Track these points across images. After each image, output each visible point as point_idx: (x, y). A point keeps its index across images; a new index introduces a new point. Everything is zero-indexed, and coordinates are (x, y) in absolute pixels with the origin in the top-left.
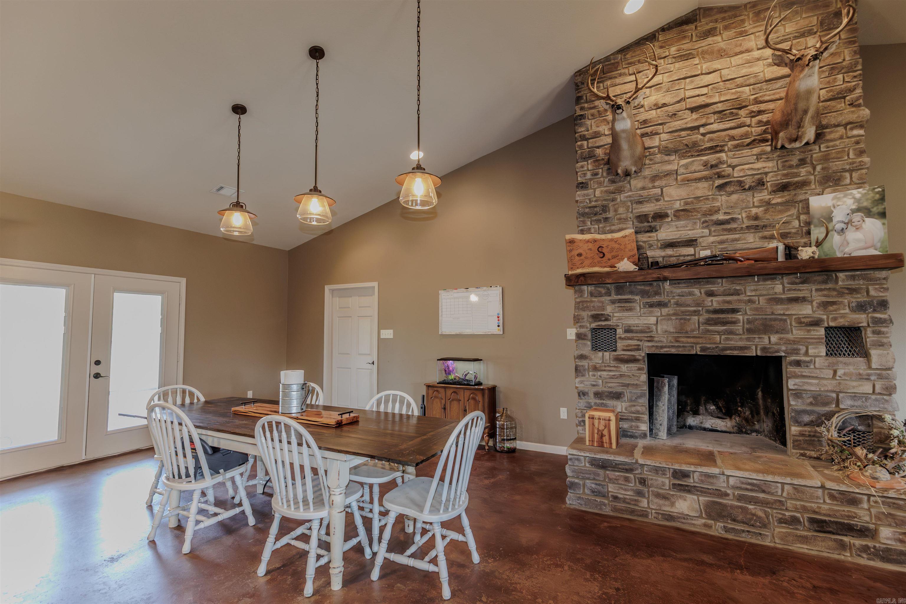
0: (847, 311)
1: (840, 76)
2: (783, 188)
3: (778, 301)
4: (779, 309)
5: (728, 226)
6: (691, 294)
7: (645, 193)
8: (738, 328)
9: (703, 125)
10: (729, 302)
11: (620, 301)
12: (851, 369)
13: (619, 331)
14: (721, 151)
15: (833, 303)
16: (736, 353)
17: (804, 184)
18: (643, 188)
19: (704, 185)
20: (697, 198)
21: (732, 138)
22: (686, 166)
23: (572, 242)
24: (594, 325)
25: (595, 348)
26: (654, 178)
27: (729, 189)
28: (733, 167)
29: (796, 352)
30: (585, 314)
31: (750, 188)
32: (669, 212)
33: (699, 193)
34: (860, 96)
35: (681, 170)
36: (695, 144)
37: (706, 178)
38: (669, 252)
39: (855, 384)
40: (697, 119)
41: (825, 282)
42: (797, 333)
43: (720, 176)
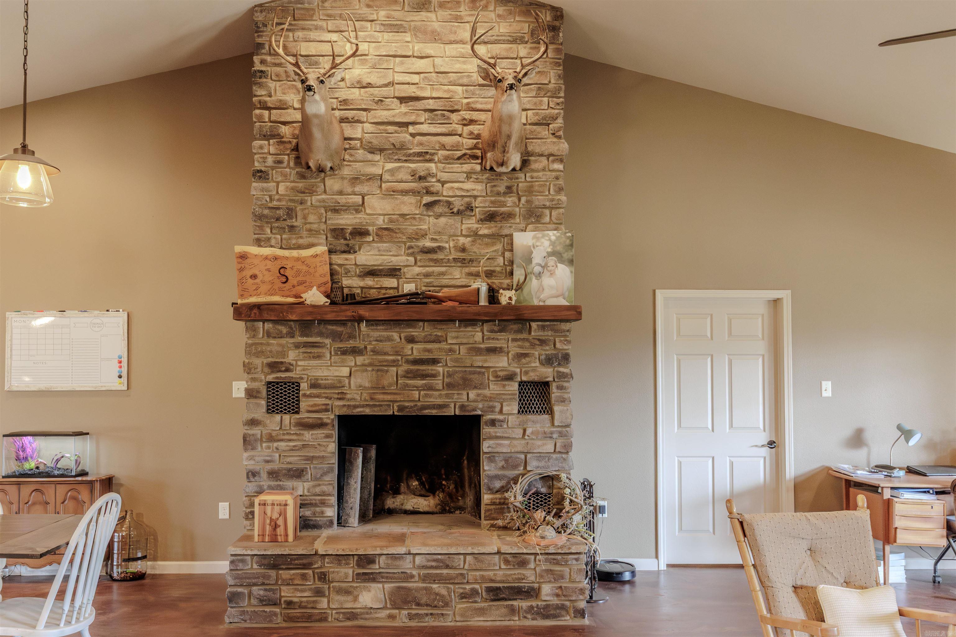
0: (537, 364)
1: (545, 100)
2: (491, 217)
3: (478, 351)
4: (479, 361)
5: (434, 256)
6: (389, 339)
7: (342, 199)
8: (438, 383)
9: (414, 123)
10: (429, 351)
11: (306, 345)
12: (538, 427)
13: (304, 386)
14: (430, 161)
15: (525, 355)
16: (434, 412)
17: (510, 216)
18: (341, 193)
19: (411, 200)
20: (403, 215)
21: (443, 147)
22: (392, 172)
23: (243, 257)
24: (270, 378)
25: (270, 410)
26: (355, 180)
27: (438, 209)
28: (443, 183)
29: (491, 409)
30: (258, 362)
31: (459, 213)
32: (370, 228)
33: (405, 210)
34: (561, 127)
35: (386, 177)
36: (402, 147)
37: (414, 192)
38: (369, 282)
39: (539, 443)
40: (406, 114)
41: (520, 331)
42: (494, 388)
43: (429, 192)
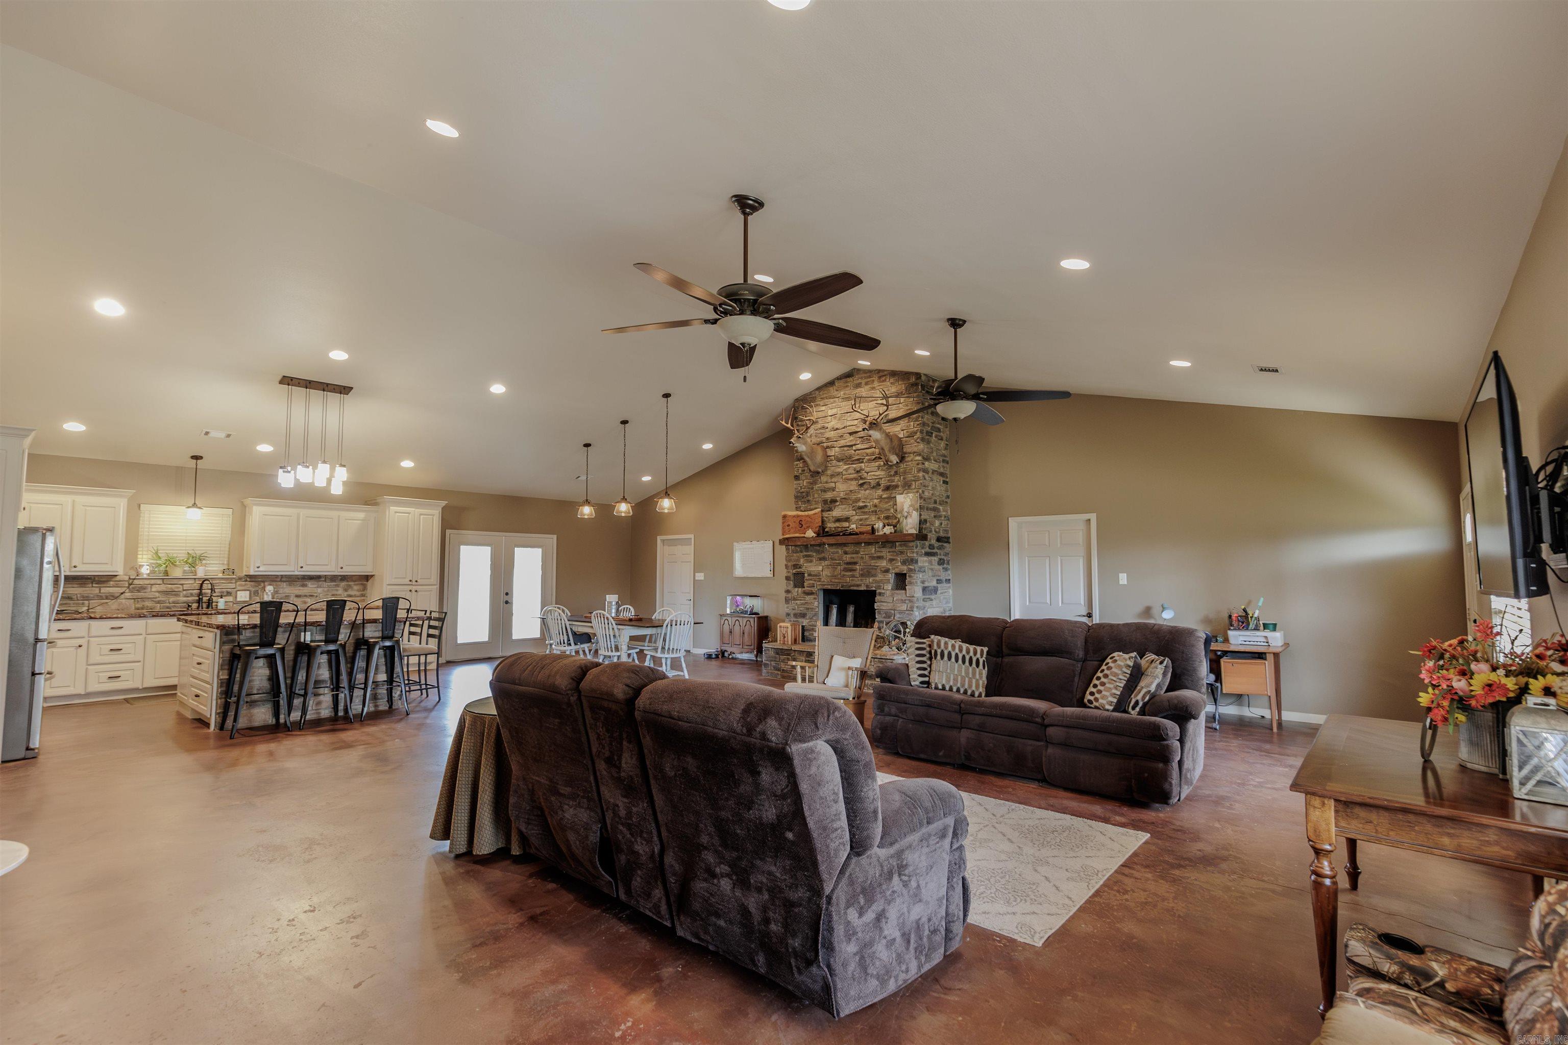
0: (900, 564)
1: (912, 423)
2: (887, 488)
3: (873, 558)
4: (873, 563)
5: (863, 510)
6: (837, 552)
7: (827, 486)
8: (857, 574)
9: (855, 445)
10: (853, 558)
11: (806, 556)
12: (900, 597)
13: (806, 575)
14: (862, 462)
15: (893, 560)
16: (855, 588)
17: (896, 486)
18: (827, 482)
19: (854, 483)
20: (851, 491)
21: (867, 455)
22: (846, 470)
23: (784, 517)
24: (794, 571)
25: (795, 586)
26: (832, 476)
27: (865, 486)
28: (867, 473)
29: (879, 587)
30: (789, 564)
31: (874, 487)
32: (838, 499)
33: (852, 488)
35: (844, 473)
36: (850, 457)
37: (856, 479)
38: (837, 524)
39: (899, 605)
40: (852, 440)
41: (891, 548)
42: (880, 577)
43: (862, 479)
